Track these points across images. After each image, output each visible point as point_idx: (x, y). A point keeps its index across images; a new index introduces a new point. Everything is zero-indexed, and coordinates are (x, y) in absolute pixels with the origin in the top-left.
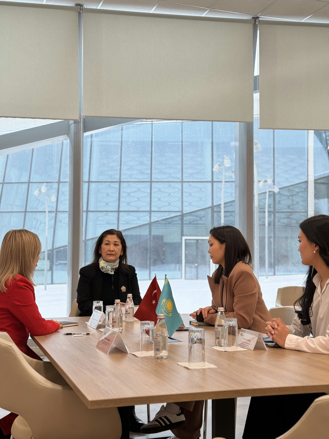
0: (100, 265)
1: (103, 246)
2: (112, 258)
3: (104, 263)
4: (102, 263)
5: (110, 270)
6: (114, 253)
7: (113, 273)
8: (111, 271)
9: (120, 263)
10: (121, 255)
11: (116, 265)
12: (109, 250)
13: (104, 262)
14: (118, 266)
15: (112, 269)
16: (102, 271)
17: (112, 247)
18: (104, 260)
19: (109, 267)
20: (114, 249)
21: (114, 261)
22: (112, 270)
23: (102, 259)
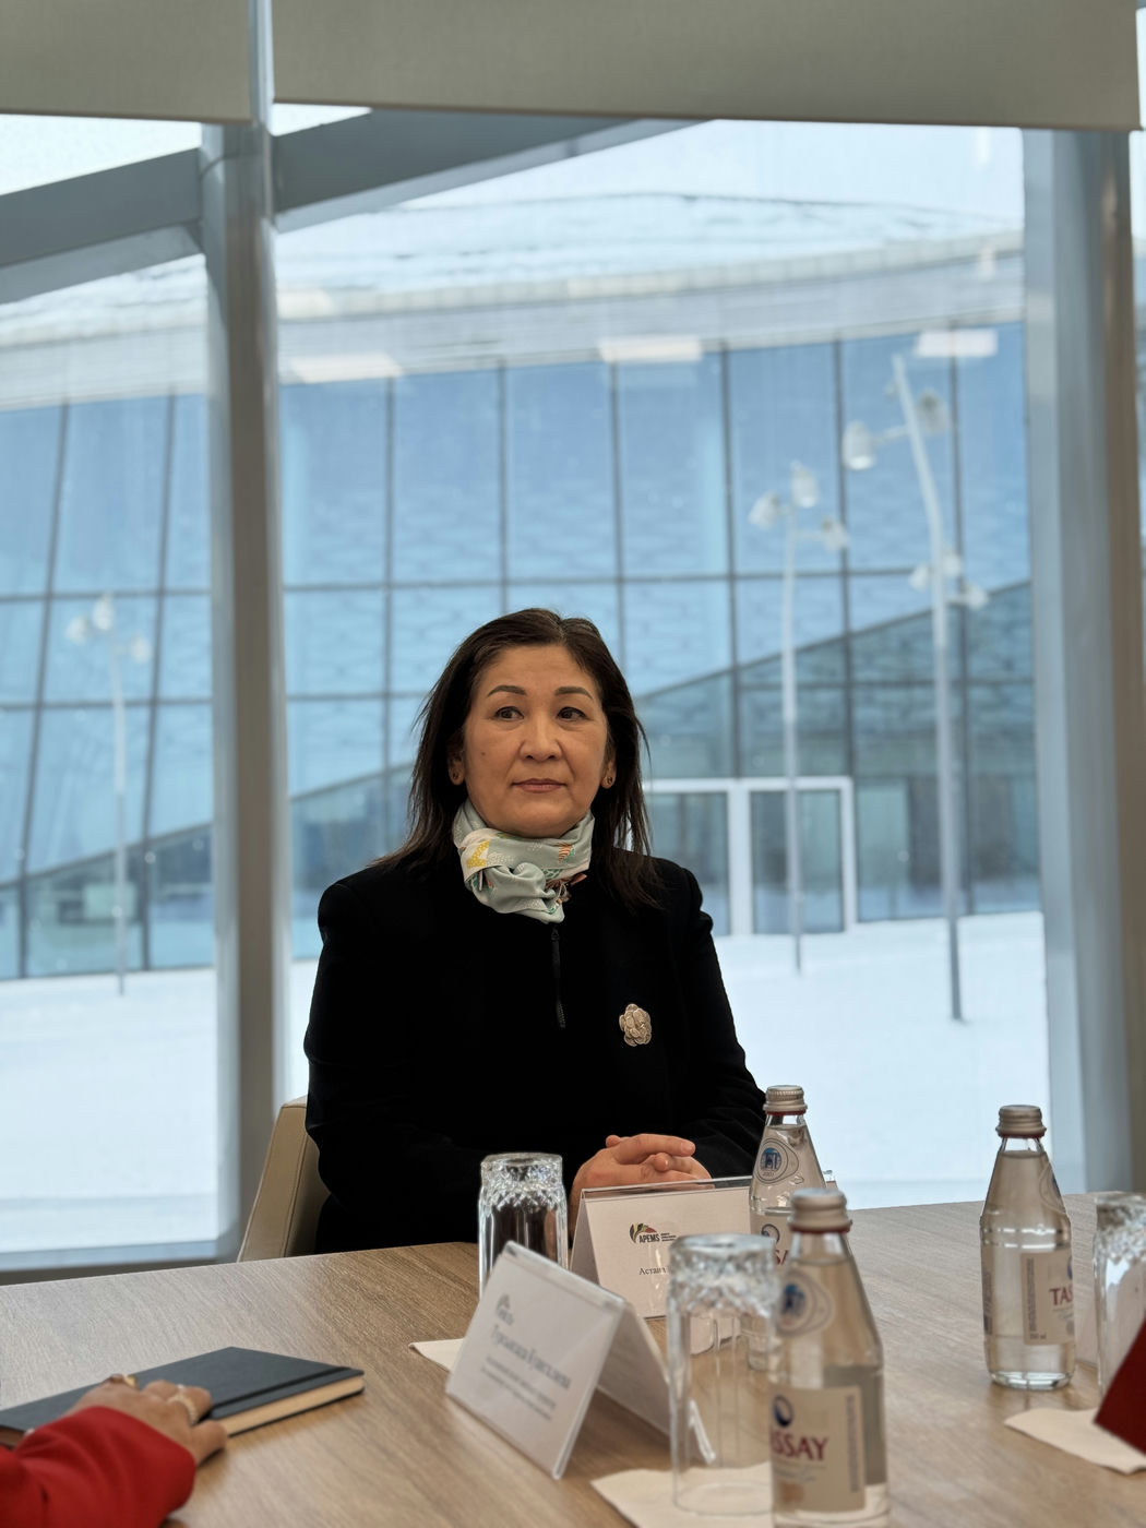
0: (465, 857)
1: (482, 729)
2: (547, 808)
3: (492, 844)
4: (478, 848)
5: (539, 891)
6: (558, 771)
7: (557, 914)
8: (546, 900)
9: (602, 841)
10: (607, 785)
11: (577, 855)
12: (527, 749)
13: (489, 835)
14: (586, 867)
15: (551, 885)
16: (483, 899)
17: (544, 733)
18: (487, 825)
19: (532, 874)
20: (559, 744)
21: (562, 830)
22: (551, 892)
23: (477, 822)
